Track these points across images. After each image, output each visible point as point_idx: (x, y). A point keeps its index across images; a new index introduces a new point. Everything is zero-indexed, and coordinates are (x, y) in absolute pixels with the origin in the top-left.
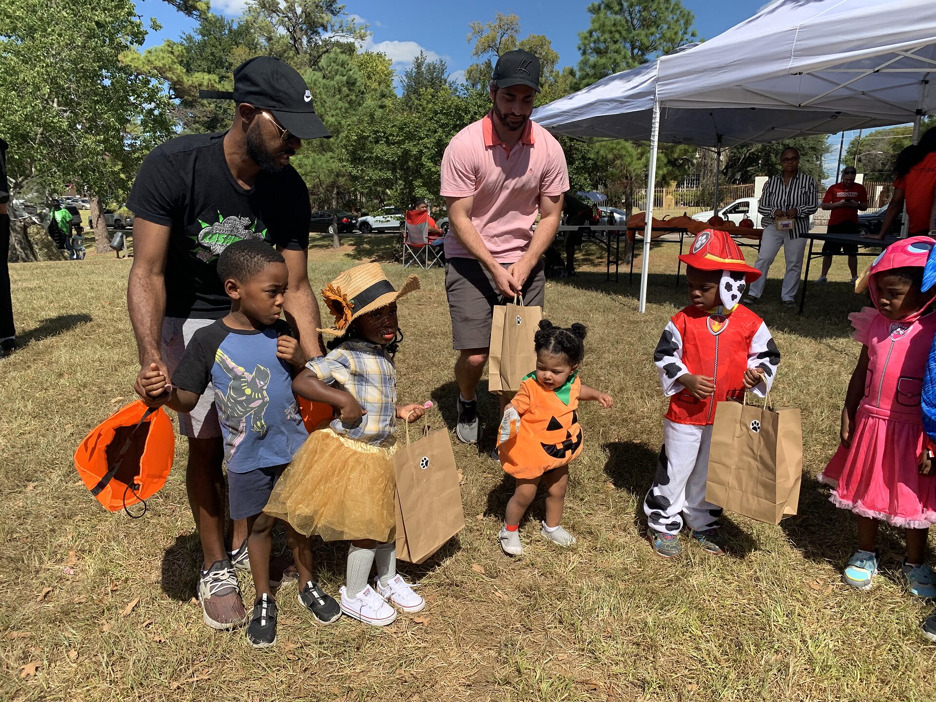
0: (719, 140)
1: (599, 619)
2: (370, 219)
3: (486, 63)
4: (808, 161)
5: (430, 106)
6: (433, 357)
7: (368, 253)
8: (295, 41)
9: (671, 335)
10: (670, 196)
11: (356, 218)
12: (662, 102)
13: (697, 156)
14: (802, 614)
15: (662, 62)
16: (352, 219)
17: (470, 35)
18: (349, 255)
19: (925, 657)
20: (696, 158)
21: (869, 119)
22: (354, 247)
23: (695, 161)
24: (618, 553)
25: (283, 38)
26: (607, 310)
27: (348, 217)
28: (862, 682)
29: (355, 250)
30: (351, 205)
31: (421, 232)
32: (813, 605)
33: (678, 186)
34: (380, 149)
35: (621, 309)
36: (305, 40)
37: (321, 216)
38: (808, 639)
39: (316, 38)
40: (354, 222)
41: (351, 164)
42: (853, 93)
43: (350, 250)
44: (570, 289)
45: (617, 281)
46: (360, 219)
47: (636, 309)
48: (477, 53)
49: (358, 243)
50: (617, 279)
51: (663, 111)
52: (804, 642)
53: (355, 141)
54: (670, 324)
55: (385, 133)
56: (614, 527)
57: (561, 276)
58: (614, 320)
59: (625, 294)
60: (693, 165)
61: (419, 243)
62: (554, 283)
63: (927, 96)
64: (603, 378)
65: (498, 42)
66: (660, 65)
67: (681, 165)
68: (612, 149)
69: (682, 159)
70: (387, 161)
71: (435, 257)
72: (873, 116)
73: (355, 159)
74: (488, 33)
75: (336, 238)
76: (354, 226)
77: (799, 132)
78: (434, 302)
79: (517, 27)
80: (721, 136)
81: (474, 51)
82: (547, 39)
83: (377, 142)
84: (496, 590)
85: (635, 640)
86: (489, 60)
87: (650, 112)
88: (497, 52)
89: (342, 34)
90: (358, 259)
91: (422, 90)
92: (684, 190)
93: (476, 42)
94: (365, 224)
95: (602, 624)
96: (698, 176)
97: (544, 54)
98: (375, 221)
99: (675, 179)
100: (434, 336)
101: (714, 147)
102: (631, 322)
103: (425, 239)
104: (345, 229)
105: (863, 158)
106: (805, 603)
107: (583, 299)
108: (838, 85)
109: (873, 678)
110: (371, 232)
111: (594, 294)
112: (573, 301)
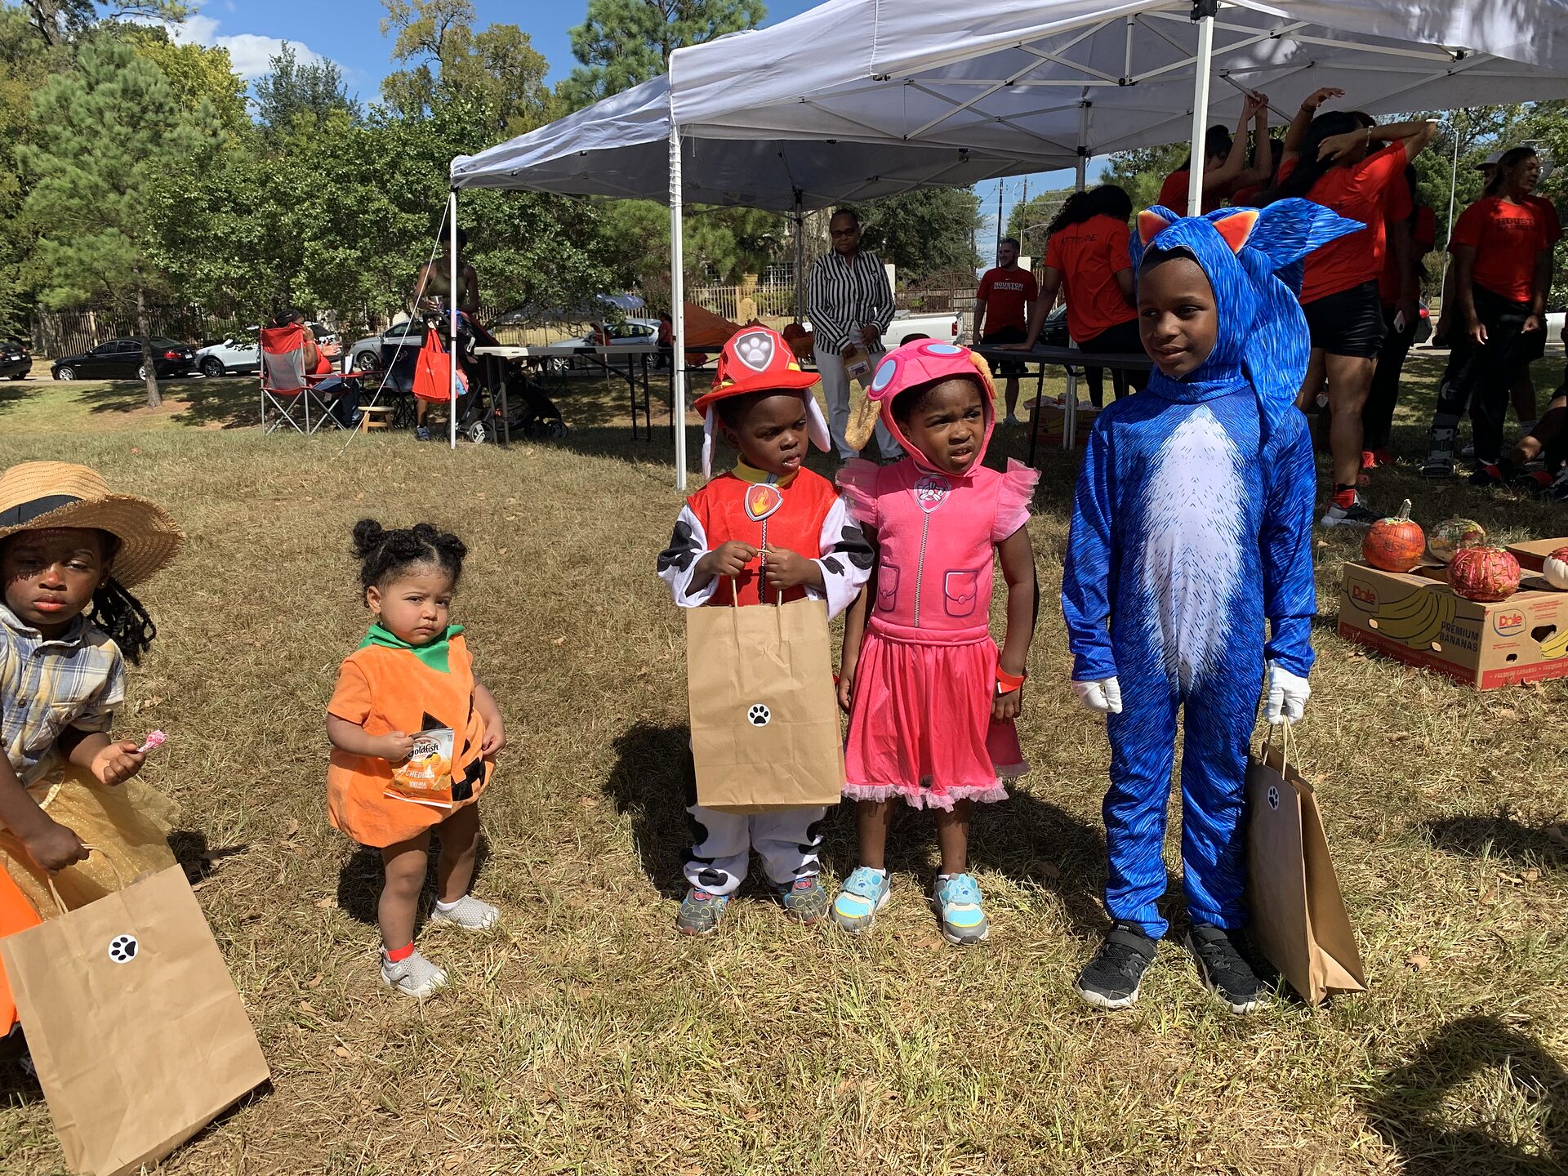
0: (799, 200)
1: (535, 1068)
2: (217, 350)
3: (419, 70)
4: (952, 239)
5: (314, 145)
6: (282, 597)
7: (219, 413)
8: (42, 20)
9: (689, 528)
10: (748, 300)
11: (193, 349)
12: (682, 127)
13: (787, 233)
14: (893, 994)
15: (676, 57)
16: (184, 352)
17: (385, 21)
18: (178, 418)
19: (1082, 1037)
20: (785, 237)
21: (1013, 162)
22: (188, 404)
23: (783, 242)
24: (584, 932)
25: (16, 13)
26: (625, 487)
27: (176, 349)
28: (983, 1103)
29: (192, 407)
30: (187, 328)
31: (291, 370)
32: (914, 975)
33: (760, 282)
34: (222, 224)
35: (647, 486)
36: (62, 18)
37: (121, 349)
38: (899, 1041)
39: (86, 15)
40: (189, 356)
41: (168, 251)
42: (983, 118)
43: (183, 409)
44: (567, 456)
45: (649, 440)
46: (199, 352)
47: (672, 484)
48: (401, 55)
49: (195, 397)
50: (649, 435)
51: (686, 143)
52: (892, 1045)
53: (170, 207)
54: (686, 510)
55: (229, 193)
56: (583, 882)
57: (556, 434)
58: (632, 506)
59: (656, 461)
60: (781, 248)
61: (290, 388)
62: (539, 447)
63: (1092, 126)
64: (599, 609)
65: (437, 36)
66: (674, 62)
67: (762, 249)
68: (641, 219)
69: (763, 239)
70: (240, 244)
71: (325, 412)
72: (1019, 158)
73: (174, 241)
74: (416, 18)
75: (152, 386)
76: (189, 365)
77: (914, 183)
78: (307, 494)
79: (469, 12)
80: (801, 192)
81: (396, 49)
82: (522, 32)
83: (215, 208)
84: (340, 1045)
85: (596, 1100)
86: (425, 67)
87: (665, 145)
88: (438, 53)
89: (136, 10)
90: (196, 424)
91: (296, 118)
92: (769, 289)
93: (396, 35)
94: (210, 360)
95: (539, 1077)
96: (791, 266)
97: (520, 58)
98: (226, 353)
99: (750, 270)
100: (291, 556)
101: (791, 210)
102: (662, 507)
103: (300, 379)
104: (171, 371)
105: (1031, 234)
106: (901, 973)
107: (586, 472)
108: (959, 104)
109: (1000, 1095)
110: (223, 375)
111: (606, 462)
112: (566, 477)
